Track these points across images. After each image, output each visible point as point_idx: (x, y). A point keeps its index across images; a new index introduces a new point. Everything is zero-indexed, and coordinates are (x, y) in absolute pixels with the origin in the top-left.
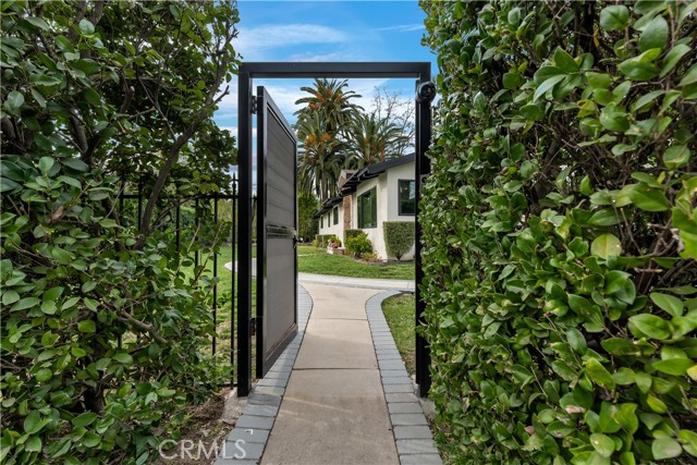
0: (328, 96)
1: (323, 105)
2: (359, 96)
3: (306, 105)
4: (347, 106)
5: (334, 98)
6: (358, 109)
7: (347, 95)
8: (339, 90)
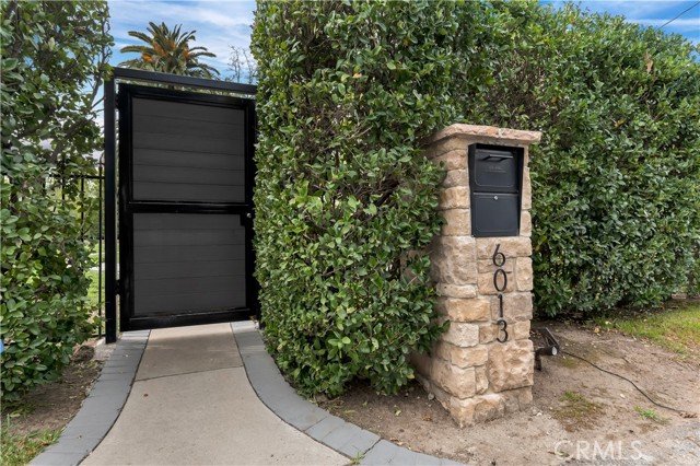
0: (170, 48)
1: (163, 59)
2: (211, 55)
3: (138, 56)
4: (195, 66)
5: (178, 52)
6: (211, 72)
7: (196, 51)
8: (184, 43)
